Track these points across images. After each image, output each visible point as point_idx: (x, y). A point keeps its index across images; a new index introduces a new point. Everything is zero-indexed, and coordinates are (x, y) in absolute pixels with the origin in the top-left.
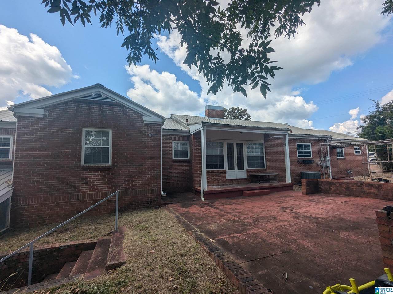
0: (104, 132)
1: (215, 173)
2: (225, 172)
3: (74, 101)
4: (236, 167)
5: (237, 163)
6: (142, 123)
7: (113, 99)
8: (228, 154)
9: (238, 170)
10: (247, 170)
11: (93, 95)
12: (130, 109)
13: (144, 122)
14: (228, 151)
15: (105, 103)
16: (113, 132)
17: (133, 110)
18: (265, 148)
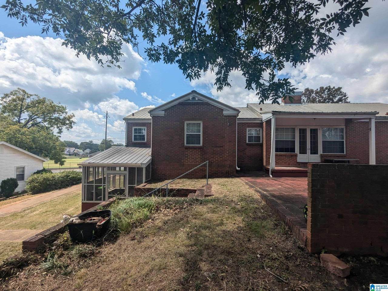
0: (197, 124)
1: (286, 156)
2: (296, 155)
3: (180, 104)
4: (309, 151)
5: (310, 147)
6: (222, 116)
7: (203, 100)
8: (300, 139)
9: (311, 154)
10: (321, 155)
11: (191, 98)
12: (214, 106)
13: (224, 115)
14: (300, 136)
15: (198, 104)
16: (203, 124)
17: (216, 107)
18: (346, 133)
